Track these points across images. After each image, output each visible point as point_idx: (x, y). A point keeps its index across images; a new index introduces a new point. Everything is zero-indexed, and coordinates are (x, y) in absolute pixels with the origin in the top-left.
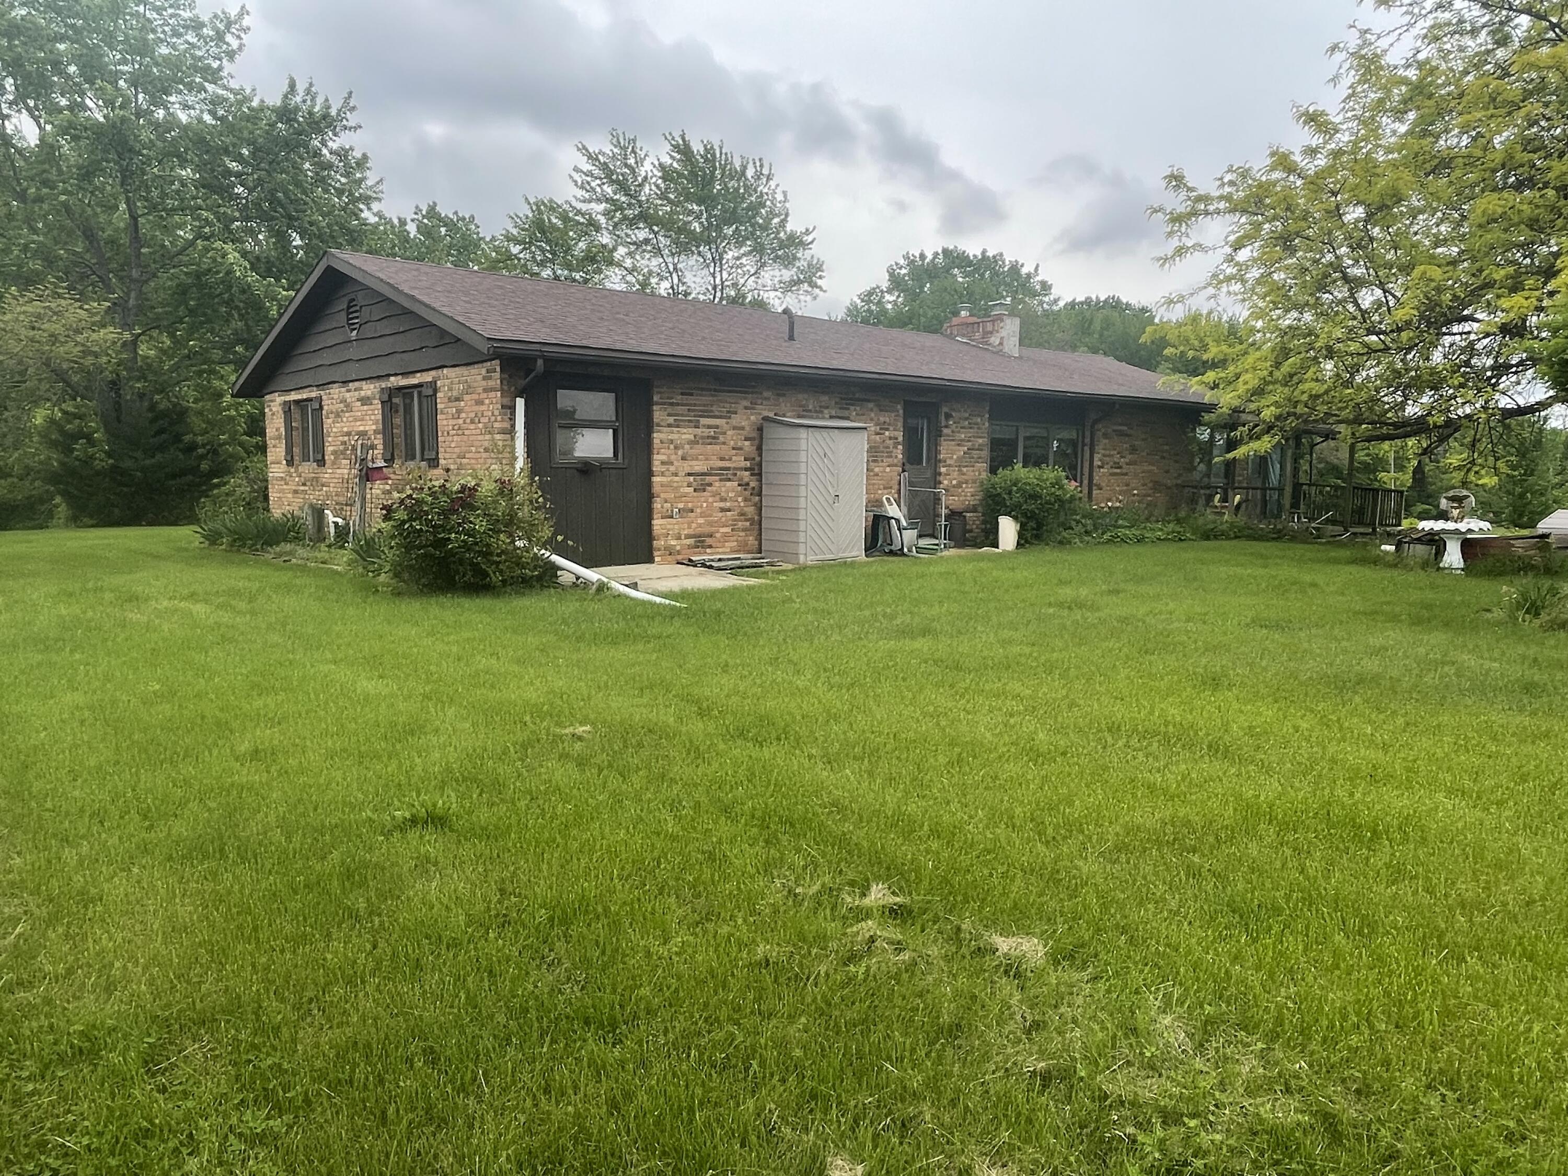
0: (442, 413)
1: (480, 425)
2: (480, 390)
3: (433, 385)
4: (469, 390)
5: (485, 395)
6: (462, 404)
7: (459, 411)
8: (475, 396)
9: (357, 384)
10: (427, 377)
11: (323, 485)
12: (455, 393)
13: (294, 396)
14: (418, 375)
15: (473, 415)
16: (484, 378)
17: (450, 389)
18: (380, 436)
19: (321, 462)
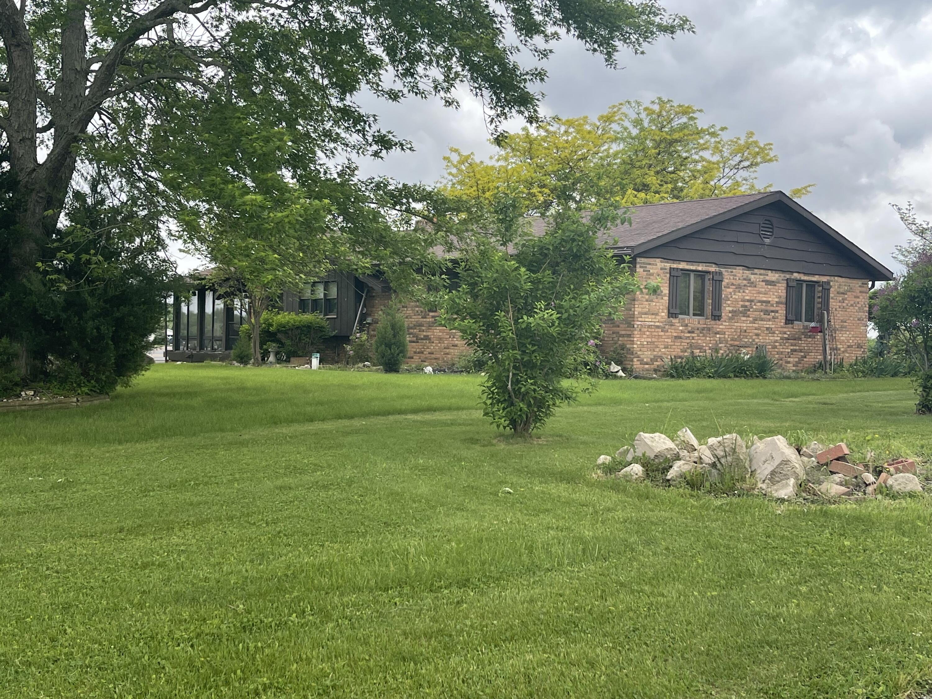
0: (832, 298)
1: (857, 308)
2: (858, 291)
3: (828, 283)
4: (851, 290)
5: (860, 294)
6: (846, 296)
7: (844, 299)
8: (855, 294)
9: (762, 271)
10: (824, 279)
11: (716, 333)
12: (842, 290)
13: (683, 265)
14: (817, 276)
15: (852, 302)
16: (860, 286)
17: (839, 288)
18: (783, 307)
19: (717, 317)
